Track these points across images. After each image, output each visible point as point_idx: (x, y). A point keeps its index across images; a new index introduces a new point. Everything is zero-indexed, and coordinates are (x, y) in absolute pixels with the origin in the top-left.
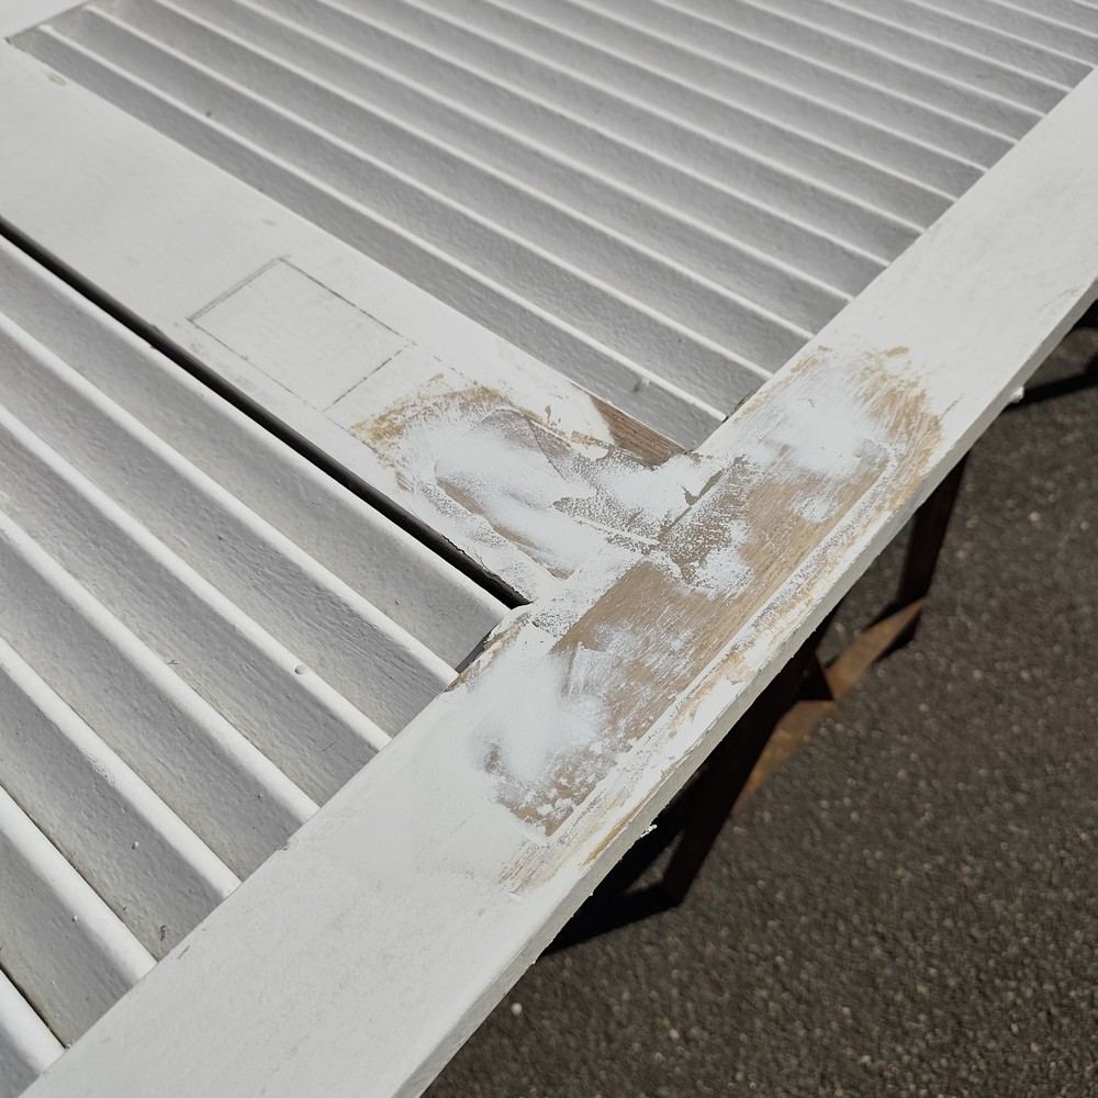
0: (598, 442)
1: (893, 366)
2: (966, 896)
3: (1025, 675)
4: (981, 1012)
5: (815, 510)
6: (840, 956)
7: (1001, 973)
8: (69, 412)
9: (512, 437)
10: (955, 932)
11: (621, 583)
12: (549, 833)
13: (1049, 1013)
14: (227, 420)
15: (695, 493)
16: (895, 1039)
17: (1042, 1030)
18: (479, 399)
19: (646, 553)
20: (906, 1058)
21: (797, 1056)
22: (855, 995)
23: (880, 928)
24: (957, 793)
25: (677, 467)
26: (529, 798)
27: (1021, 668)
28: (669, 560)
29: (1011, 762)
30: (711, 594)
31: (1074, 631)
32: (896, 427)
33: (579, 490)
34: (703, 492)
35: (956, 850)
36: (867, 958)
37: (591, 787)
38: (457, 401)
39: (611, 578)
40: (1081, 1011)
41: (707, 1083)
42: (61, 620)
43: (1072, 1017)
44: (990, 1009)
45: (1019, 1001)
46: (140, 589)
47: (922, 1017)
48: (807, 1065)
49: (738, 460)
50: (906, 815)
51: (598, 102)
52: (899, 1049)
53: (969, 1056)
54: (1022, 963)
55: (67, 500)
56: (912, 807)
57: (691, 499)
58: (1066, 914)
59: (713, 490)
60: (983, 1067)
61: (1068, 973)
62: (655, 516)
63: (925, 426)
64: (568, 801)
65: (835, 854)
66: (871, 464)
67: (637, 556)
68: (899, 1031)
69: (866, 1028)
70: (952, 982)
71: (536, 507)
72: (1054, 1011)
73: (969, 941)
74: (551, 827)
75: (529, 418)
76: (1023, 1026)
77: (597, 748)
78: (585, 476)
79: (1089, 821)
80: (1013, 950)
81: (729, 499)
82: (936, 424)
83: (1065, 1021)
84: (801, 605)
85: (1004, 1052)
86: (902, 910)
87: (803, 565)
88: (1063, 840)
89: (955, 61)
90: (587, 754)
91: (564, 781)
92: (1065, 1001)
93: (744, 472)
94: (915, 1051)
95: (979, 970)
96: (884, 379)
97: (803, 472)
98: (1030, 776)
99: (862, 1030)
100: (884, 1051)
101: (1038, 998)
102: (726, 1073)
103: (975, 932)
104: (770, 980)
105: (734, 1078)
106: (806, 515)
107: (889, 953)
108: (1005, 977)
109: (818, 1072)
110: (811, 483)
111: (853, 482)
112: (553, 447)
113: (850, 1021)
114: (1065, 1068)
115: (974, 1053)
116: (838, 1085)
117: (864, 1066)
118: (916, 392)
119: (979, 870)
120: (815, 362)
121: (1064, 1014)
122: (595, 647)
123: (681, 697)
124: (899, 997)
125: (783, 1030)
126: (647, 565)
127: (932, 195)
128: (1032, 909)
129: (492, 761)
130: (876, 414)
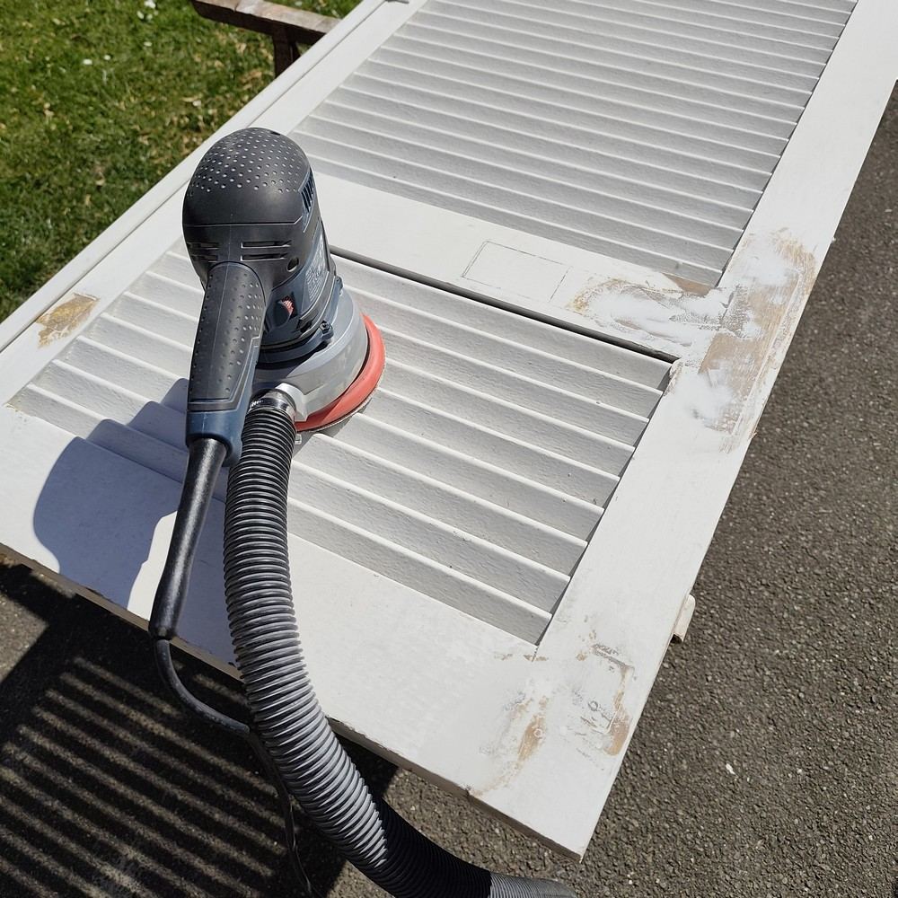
0: (676, 291)
1: (784, 236)
2: (807, 553)
3: (806, 425)
4: (834, 613)
5: (778, 300)
6: (746, 601)
7: (838, 589)
8: (427, 328)
9: (637, 296)
10: (807, 574)
11: (713, 343)
12: (730, 433)
13: (870, 604)
14: (504, 316)
15: (726, 303)
16: (790, 637)
17: (868, 613)
18: (615, 283)
19: (718, 330)
20: (799, 646)
21: (739, 660)
22: (761, 620)
23: (764, 581)
24: (785, 498)
25: (713, 294)
26: (717, 423)
27: (802, 421)
28: (728, 331)
29: (811, 475)
30: (751, 340)
31: (826, 394)
32: (796, 261)
33: (678, 312)
34: (729, 302)
35: (794, 529)
36: (762, 599)
37: (738, 415)
38: (605, 287)
39: (708, 343)
40: (887, 598)
41: (692, 686)
42: (485, 408)
43: (883, 603)
44: (837, 610)
45: (852, 601)
46: (508, 390)
47: (802, 623)
48: (745, 663)
49: (737, 287)
50: (760, 517)
51: (590, 138)
52: (794, 642)
53: (833, 636)
54: (849, 581)
55: (455, 363)
56: (762, 512)
57: (726, 306)
58: (864, 550)
59: (733, 301)
60: (842, 640)
61: (875, 580)
62: (714, 315)
63: (807, 258)
64: (732, 421)
65: (726, 547)
66: (793, 278)
67: (715, 332)
68: (791, 633)
69: (772, 636)
70: (812, 601)
71: (663, 322)
72: (872, 602)
73: (815, 576)
74: (730, 430)
75: (640, 287)
76: (858, 614)
77: (734, 402)
78: (677, 306)
79: (864, 497)
80: (841, 575)
81: (741, 303)
82: (812, 257)
83: (880, 605)
84: (788, 336)
85: (851, 630)
86: (773, 568)
87: (782, 321)
88: (852, 510)
89: (751, 87)
90: (730, 405)
91: (727, 415)
92: (877, 596)
93: (742, 291)
94: (803, 641)
95: (825, 590)
96: (782, 242)
97: (766, 287)
98: (824, 480)
99: (770, 637)
100: (785, 645)
101: (862, 598)
102: (702, 678)
103: (817, 571)
104: (711, 624)
105: (707, 680)
106: (775, 303)
107: (774, 594)
108: (841, 591)
109: (753, 665)
110: (772, 290)
111: (788, 286)
112: (658, 297)
113: (762, 635)
114: (887, 630)
115: (835, 634)
116: (766, 669)
117: (777, 655)
118: (798, 245)
119: (810, 537)
120: (751, 241)
121: (878, 602)
122: (715, 368)
123: (757, 378)
124: (786, 615)
125: (727, 648)
126: (721, 334)
127: (768, 156)
128: (845, 552)
129: (696, 415)
130: (786, 257)
